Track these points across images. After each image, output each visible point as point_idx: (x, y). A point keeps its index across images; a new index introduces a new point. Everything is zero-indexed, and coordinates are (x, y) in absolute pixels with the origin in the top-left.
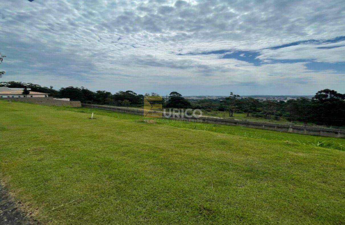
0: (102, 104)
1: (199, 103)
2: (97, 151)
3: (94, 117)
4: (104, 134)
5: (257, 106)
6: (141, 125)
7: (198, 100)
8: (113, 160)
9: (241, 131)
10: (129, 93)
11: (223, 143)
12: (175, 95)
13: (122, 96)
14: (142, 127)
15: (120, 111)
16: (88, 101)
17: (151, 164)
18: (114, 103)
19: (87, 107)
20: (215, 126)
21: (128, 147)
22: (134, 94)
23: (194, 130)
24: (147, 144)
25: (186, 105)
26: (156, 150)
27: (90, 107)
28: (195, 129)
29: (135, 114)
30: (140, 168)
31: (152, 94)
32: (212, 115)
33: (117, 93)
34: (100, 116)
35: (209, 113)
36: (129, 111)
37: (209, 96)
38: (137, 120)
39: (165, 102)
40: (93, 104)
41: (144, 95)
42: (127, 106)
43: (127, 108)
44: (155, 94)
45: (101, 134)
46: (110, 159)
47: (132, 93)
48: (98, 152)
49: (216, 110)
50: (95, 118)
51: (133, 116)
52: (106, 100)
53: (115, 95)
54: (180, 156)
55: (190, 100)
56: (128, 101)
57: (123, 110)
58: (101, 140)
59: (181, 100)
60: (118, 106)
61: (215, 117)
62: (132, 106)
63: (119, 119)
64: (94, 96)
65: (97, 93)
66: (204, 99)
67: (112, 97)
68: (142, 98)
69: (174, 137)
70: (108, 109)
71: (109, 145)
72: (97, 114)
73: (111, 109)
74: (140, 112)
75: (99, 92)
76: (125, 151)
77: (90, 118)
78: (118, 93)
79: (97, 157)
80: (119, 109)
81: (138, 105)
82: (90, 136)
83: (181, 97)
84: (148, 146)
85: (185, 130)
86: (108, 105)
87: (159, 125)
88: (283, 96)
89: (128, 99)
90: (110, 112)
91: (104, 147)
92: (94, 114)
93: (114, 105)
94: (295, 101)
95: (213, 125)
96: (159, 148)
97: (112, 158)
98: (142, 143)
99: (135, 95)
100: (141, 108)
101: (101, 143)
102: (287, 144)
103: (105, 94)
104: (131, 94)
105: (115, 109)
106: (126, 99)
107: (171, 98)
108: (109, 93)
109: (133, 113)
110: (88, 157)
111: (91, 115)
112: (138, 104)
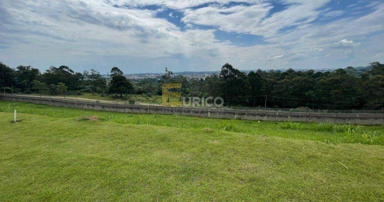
0: (28, 93)
1: (140, 85)
2: (29, 182)
3: (19, 119)
4: (37, 148)
5: (186, 86)
6: (84, 124)
7: (139, 79)
8: (53, 193)
9: (176, 120)
10: (64, 69)
11: (163, 139)
12: (116, 73)
13: (56, 75)
14: (85, 128)
15: (56, 104)
16: (6, 88)
17: (99, 188)
18: (45, 90)
19: (5, 101)
20: (156, 117)
21: (70, 165)
22: (70, 72)
23: (138, 126)
24: (93, 155)
25: (128, 88)
26: (103, 163)
27: (11, 100)
28: (138, 123)
29: (74, 108)
30: (87, 197)
31: (91, 71)
32: (153, 102)
33: (47, 71)
34: (27, 116)
35: (150, 99)
36: (66, 103)
37: (148, 74)
38: (77, 118)
39: (107, 84)
40: (14, 92)
41: (82, 73)
42: (64, 94)
43: (64, 97)
44: (95, 71)
45: (32, 149)
46: (49, 193)
47: (67, 70)
48: (31, 184)
49: (156, 95)
50: (20, 121)
51: (72, 112)
52: (33, 84)
53: (46, 75)
54: (127, 167)
55: (131, 80)
56: (64, 84)
57: (58, 102)
58: (33, 161)
59: (123, 81)
60: (52, 95)
61: (155, 105)
62: (69, 94)
63: (54, 118)
64: (14, 76)
65: (18, 71)
66: (144, 79)
67: (42, 77)
68: (80, 80)
69: (119, 139)
70: (38, 102)
71: (45, 168)
72: (22, 112)
73: (42, 100)
74: (81, 104)
75: (21, 68)
76: (67, 174)
77: (13, 122)
78: (49, 71)
79: (30, 194)
80: (53, 101)
81: (77, 91)
82: (16, 157)
83: (123, 75)
84: (93, 159)
85: (129, 127)
86: (36, 93)
87: (103, 123)
88: (202, 72)
89: (63, 82)
90: (41, 108)
91: (39, 174)
92: (17, 112)
93: (46, 94)
94: (210, 79)
95: (154, 116)
96: (106, 160)
97: (51, 190)
98: (86, 155)
99: (72, 74)
100: (81, 96)
101: (33, 166)
102: (207, 132)
103: (30, 72)
104: (66, 72)
105: (48, 101)
106: (60, 81)
107: (113, 78)
108: (35, 71)
109: (72, 105)
110: (16, 198)
111: (14, 115)
112: (77, 89)
